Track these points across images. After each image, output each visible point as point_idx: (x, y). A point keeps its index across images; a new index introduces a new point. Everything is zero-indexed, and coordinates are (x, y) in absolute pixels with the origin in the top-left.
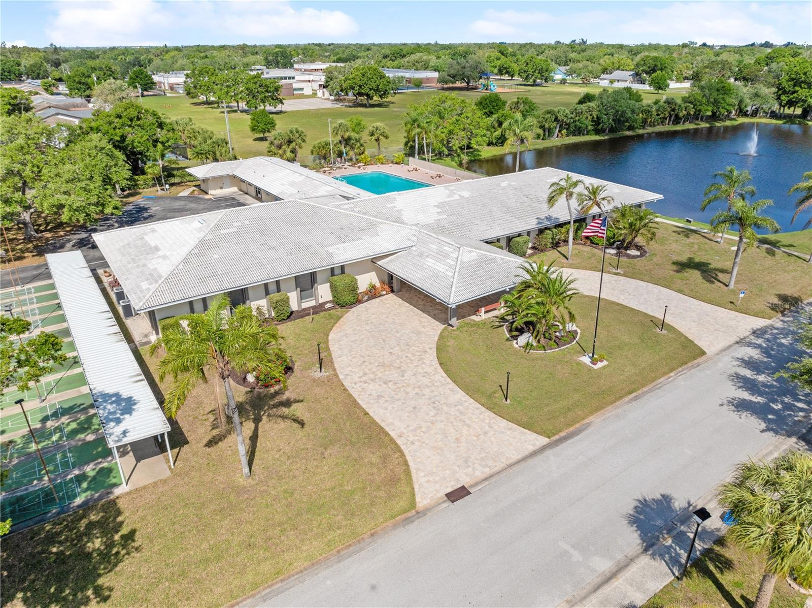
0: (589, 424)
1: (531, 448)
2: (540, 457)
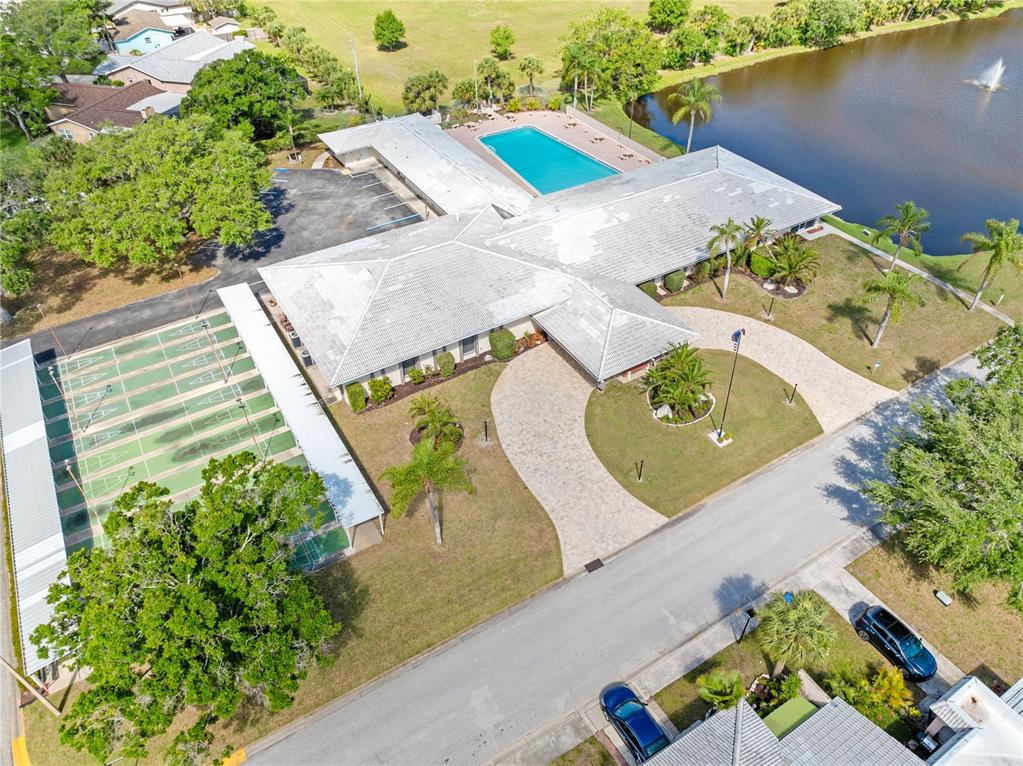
0: (703, 506)
1: (654, 527)
2: (659, 535)
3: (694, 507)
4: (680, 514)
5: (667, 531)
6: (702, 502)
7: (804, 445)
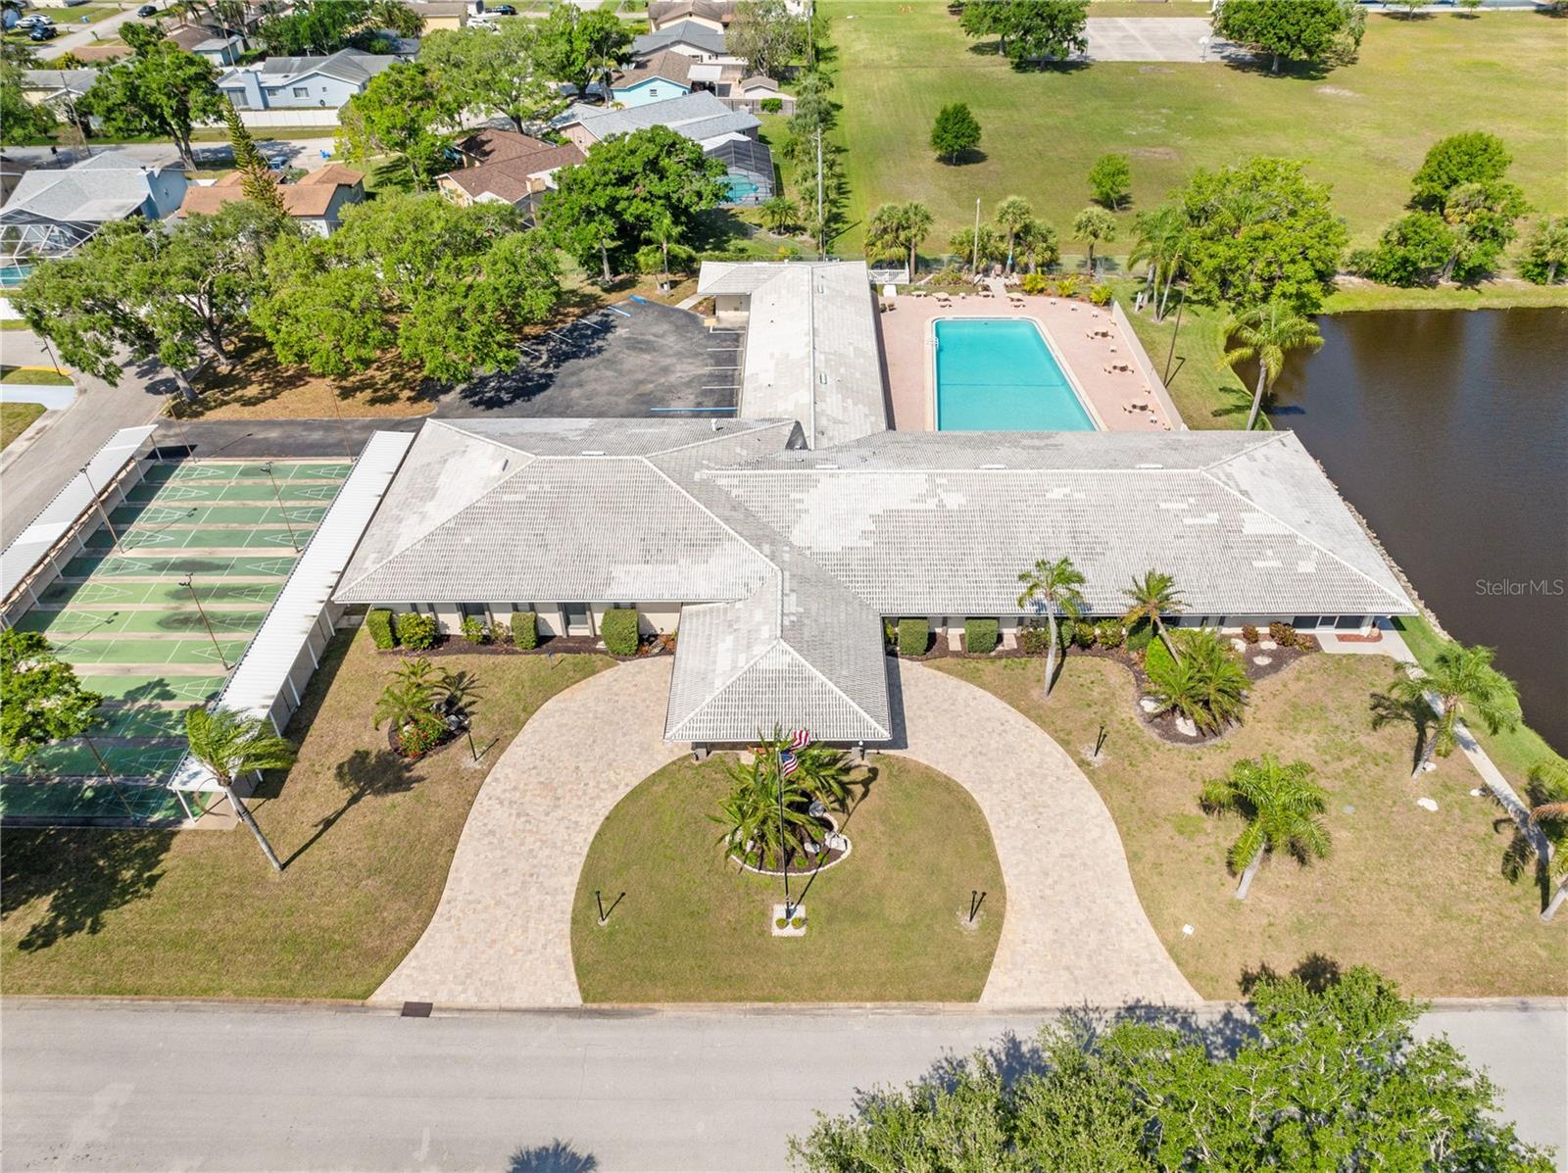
1: (549, 1002)
3: (637, 1005)
4: (606, 1006)
5: (561, 1020)
6: (656, 1006)
7: (919, 1005)
